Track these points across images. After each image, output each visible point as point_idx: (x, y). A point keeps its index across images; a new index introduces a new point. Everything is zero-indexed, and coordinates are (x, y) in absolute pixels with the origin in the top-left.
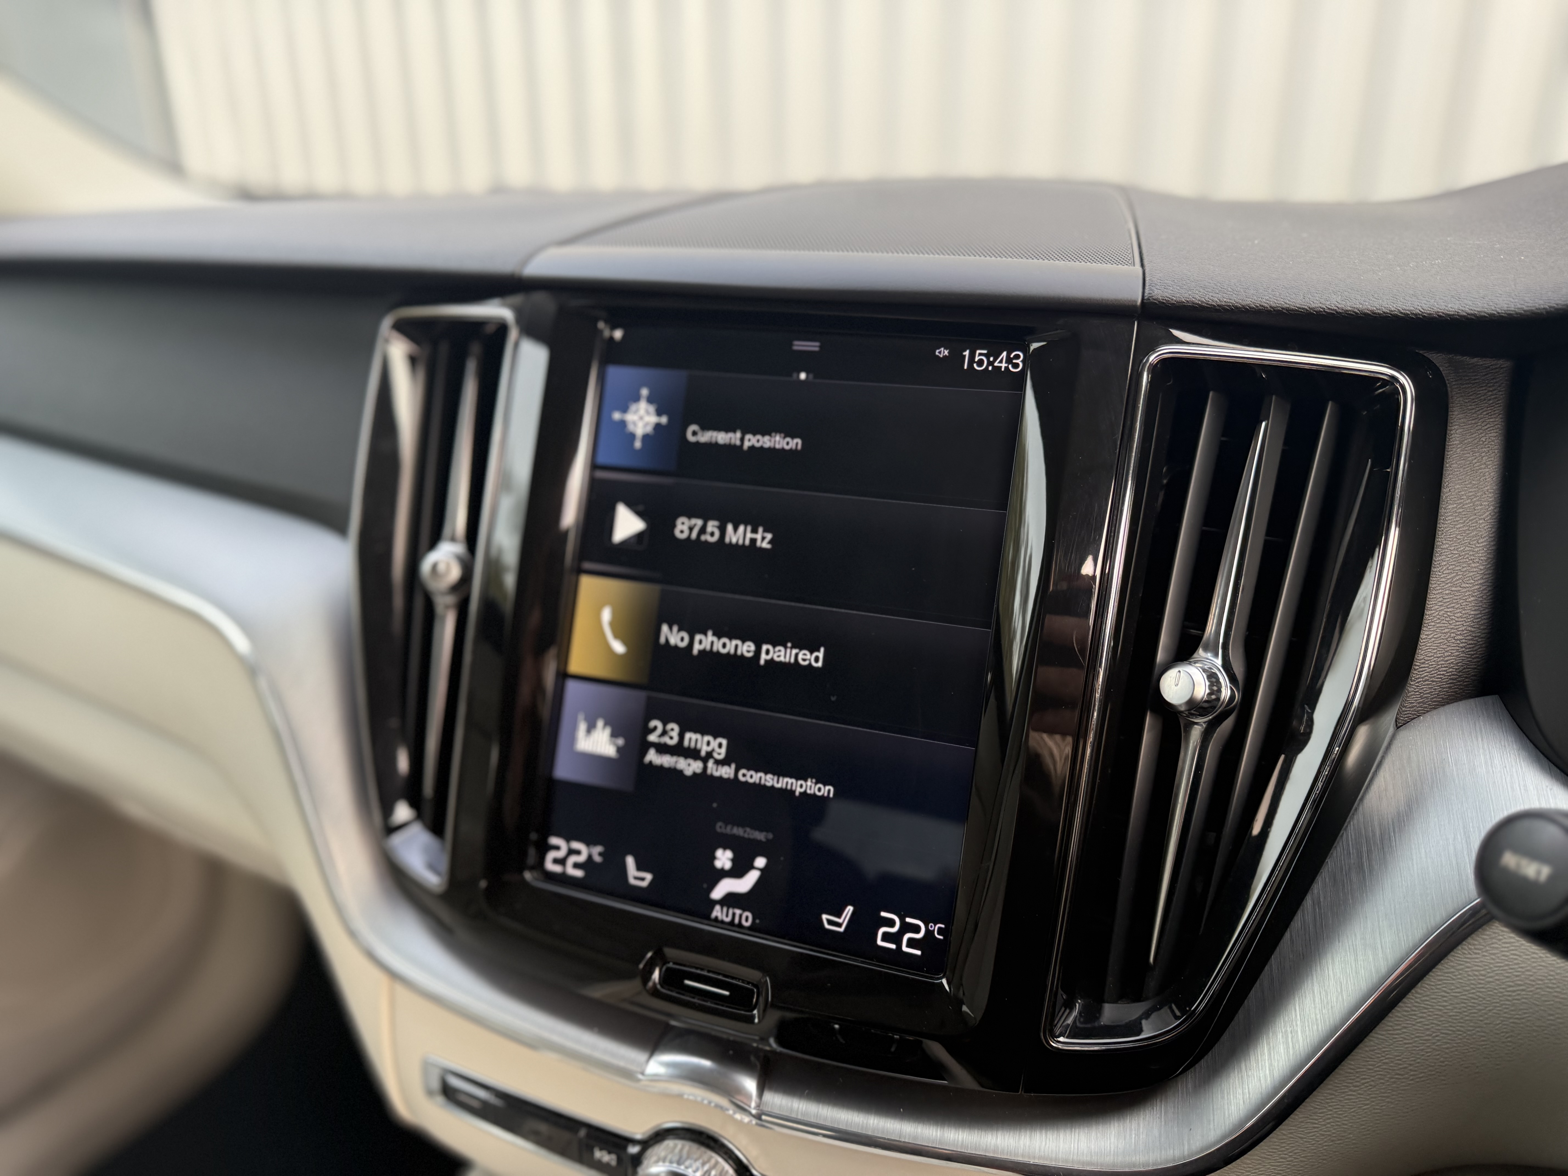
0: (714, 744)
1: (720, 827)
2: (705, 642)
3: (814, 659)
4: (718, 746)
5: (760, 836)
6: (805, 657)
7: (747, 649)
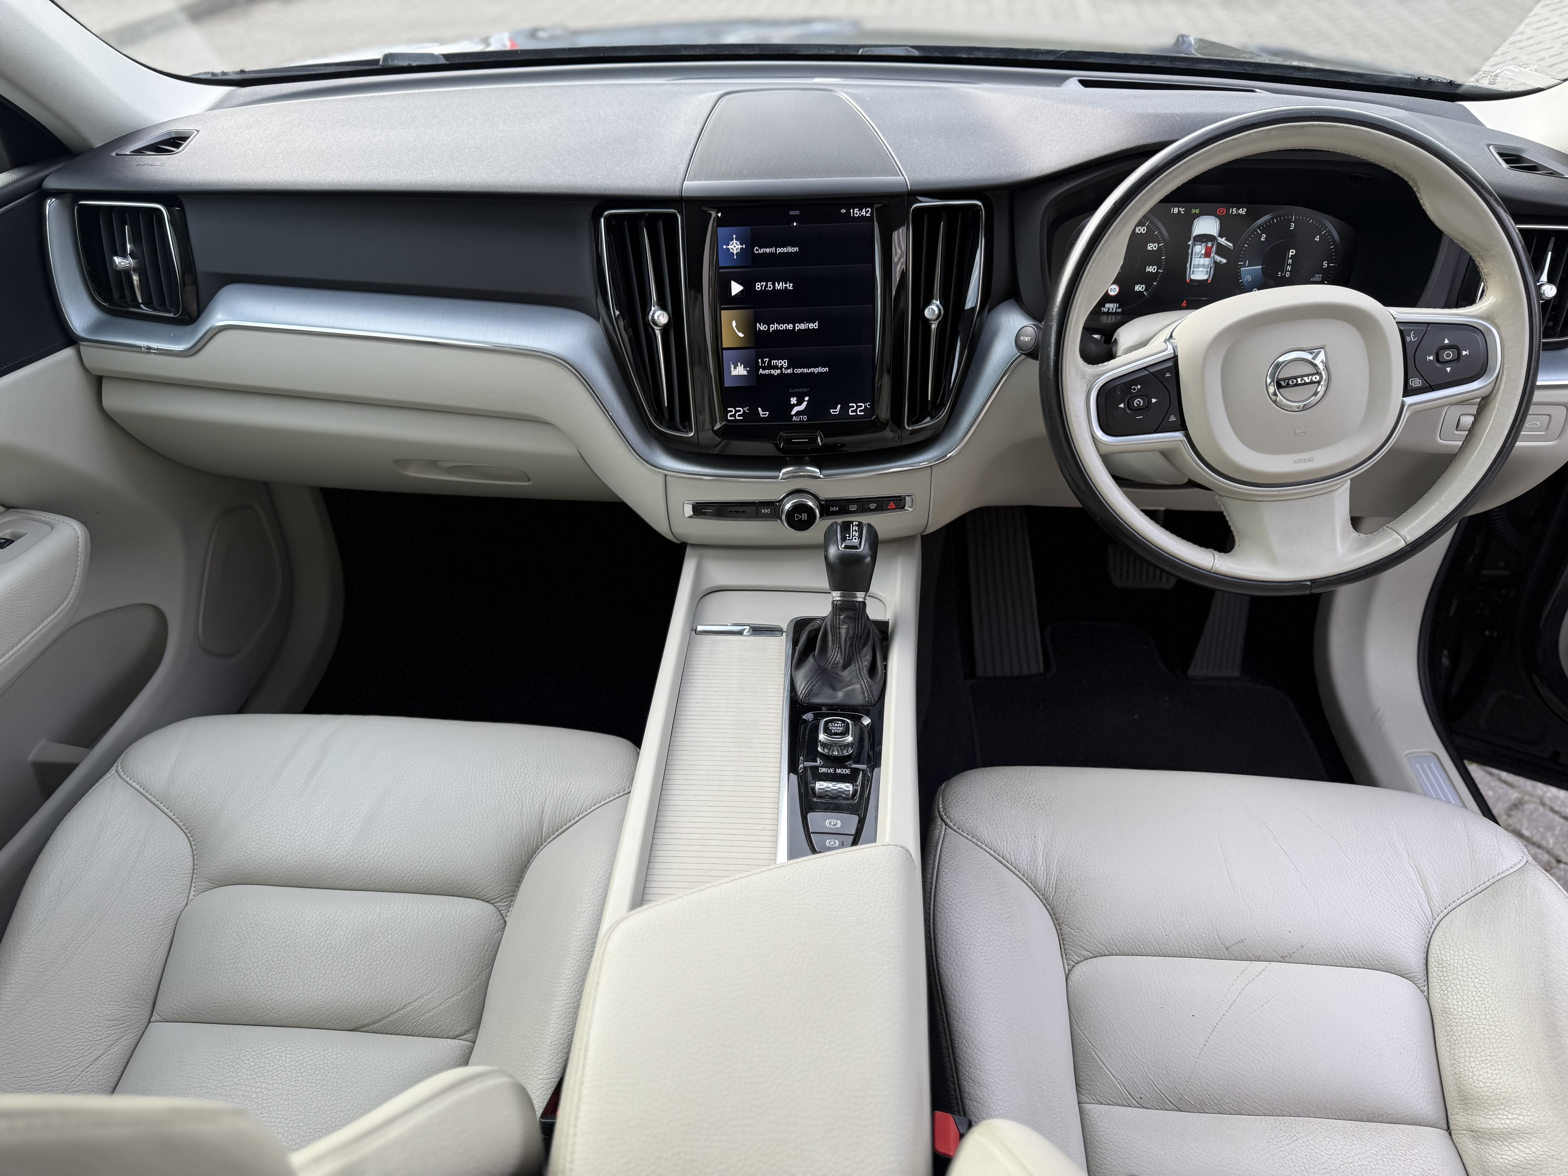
0: (783, 362)
1: (790, 391)
2: (774, 327)
3: (814, 326)
4: (784, 363)
5: (805, 390)
6: (812, 326)
7: (790, 327)
